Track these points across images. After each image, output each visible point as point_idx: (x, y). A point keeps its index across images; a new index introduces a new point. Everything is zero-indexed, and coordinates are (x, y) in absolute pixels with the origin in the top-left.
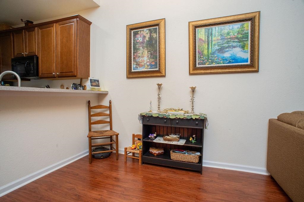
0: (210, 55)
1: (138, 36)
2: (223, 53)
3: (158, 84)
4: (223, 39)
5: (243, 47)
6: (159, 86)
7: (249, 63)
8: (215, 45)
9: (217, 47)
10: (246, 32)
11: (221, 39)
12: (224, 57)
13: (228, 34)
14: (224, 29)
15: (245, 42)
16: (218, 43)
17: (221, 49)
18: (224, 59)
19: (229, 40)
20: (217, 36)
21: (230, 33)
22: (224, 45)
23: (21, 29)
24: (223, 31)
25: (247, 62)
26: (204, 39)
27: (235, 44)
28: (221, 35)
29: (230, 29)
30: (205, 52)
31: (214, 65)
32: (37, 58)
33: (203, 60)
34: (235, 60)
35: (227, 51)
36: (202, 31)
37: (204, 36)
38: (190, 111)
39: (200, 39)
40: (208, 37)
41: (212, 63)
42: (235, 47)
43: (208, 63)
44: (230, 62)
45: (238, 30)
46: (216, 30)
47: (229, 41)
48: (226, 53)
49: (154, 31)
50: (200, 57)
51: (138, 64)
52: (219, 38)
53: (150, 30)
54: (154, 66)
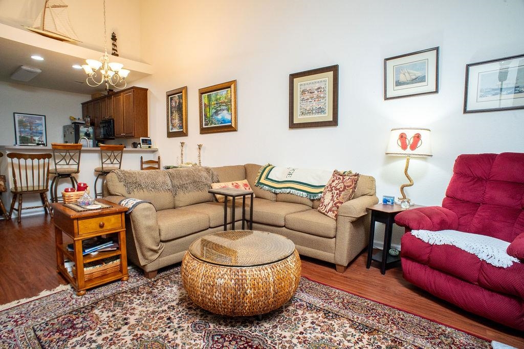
0: (211, 117)
1: (173, 101)
2: (217, 115)
3: (181, 143)
4: (217, 103)
5: (228, 110)
8: (213, 109)
9: (214, 111)
12: (218, 119)
13: (220, 99)
15: (229, 106)
16: (214, 107)
17: (216, 112)
18: (218, 121)
19: (221, 104)
22: (218, 109)
23: (105, 97)
24: (217, 97)
26: (207, 103)
27: (224, 107)
28: (216, 100)
29: (221, 95)
30: (208, 115)
31: (213, 126)
32: (113, 121)
33: (207, 122)
34: (224, 121)
36: (206, 97)
37: (207, 101)
38: (198, 164)
39: (205, 104)
40: (209, 102)
41: (212, 123)
42: (223, 110)
43: (210, 124)
44: (221, 123)
46: (213, 95)
48: (219, 115)
49: (180, 97)
50: (205, 119)
51: (173, 126)
52: (215, 102)
53: (179, 96)
54: (181, 127)
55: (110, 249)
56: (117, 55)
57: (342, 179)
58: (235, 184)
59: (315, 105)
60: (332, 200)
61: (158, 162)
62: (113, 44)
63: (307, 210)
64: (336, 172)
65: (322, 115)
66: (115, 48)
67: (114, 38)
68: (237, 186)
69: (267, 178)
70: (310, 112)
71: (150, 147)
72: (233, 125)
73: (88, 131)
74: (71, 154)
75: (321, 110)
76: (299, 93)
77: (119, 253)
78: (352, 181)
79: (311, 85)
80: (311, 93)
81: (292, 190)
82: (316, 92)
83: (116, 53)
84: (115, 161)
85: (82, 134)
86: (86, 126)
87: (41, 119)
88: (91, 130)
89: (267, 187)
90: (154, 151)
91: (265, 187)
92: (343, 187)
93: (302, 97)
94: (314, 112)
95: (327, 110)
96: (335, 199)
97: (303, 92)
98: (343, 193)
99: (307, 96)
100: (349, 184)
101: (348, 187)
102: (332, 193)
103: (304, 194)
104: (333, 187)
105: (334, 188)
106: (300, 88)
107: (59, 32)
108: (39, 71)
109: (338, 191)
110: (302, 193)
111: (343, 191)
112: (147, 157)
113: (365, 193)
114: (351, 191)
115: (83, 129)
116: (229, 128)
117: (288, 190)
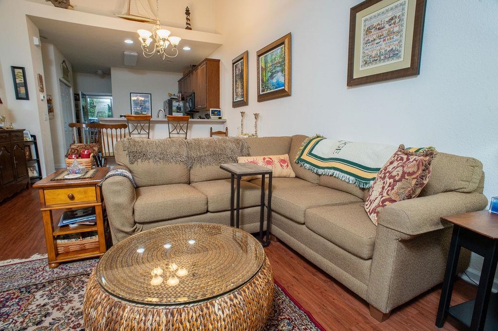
0: (267, 82)
1: (237, 69)
3: (242, 112)
5: (282, 71)
8: (269, 71)
9: (270, 74)
12: (274, 82)
13: (275, 59)
15: (283, 66)
18: (274, 85)
20: (269, 62)
22: (273, 71)
23: (190, 72)
24: (272, 57)
27: (278, 69)
28: (272, 61)
29: (276, 54)
30: (265, 80)
32: (194, 94)
34: (278, 85)
36: (263, 58)
39: (262, 68)
40: (265, 64)
41: (268, 89)
42: (278, 72)
44: (276, 88)
46: (269, 56)
47: (275, 67)
48: (274, 79)
49: (242, 65)
50: (262, 85)
51: (237, 95)
52: (271, 64)
53: (241, 62)
54: (243, 96)
55: (88, 223)
56: (190, 29)
57: (405, 160)
58: (267, 159)
59: (384, 46)
60: (381, 194)
61: (226, 134)
62: (187, 19)
63: (352, 203)
64: (402, 148)
65: (395, 61)
66: (189, 22)
67: (188, 12)
68: (269, 162)
69: (310, 154)
70: (376, 59)
71: (220, 118)
72: (286, 90)
73: (179, 105)
74: (142, 125)
75: (393, 54)
76: (363, 33)
77: (94, 229)
78: (418, 165)
79: (380, 17)
80: (379, 29)
81: (336, 172)
82: (387, 26)
83: (189, 26)
84: (181, 132)
85: (174, 108)
86: (177, 100)
87: (148, 97)
88: (181, 104)
89: (308, 166)
90: (223, 122)
91: (306, 164)
92: (400, 173)
93: (367, 39)
94: (382, 57)
95: (403, 51)
96: (385, 194)
97: (368, 31)
98: (399, 184)
99: (374, 34)
100: (411, 170)
101: (410, 174)
102: (384, 183)
103: (352, 178)
104: (389, 172)
105: (388, 174)
106: (365, 26)
107: (141, 15)
108: (136, 54)
109: (392, 180)
110: (348, 176)
111: (398, 181)
112: (217, 128)
113: (453, 188)
114: (414, 182)
115: (175, 104)
116: (282, 93)
117: (331, 172)
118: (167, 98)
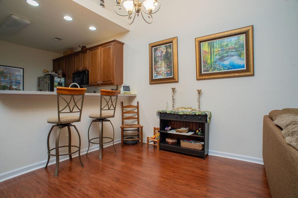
0: (213, 64)
1: (158, 51)
2: (223, 61)
4: (223, 50)
5: (240, 56)
6: (173, 90)
7: (245, 68)
8: (216, 55)
9: (218, 57)
10: (242, 43)
11: (221, 50)
12: (224, 65)
13: (227, 45)
14: (224, 42)
15: (242, 51)
16: (219, 53)
17: (221, 58)
18: (224, 66)
19: (228, 50)
20: (218, 48)
21: (229, 44)
22: (224, 55)
24: (223, 44)
25: (244, 67)
26: (207, 51)
27: (233, 53)
28: (222, 47)
29: (228, 42)
30: (209, 61)
31: (216, 71)
32: (88, 71)
33: (207, 68)
34: (234, 66)
35: (227, 60)
36: (206, 44)
37: (207, 48)
39: (205, 52)
40: (211, 49)
41: (214, 69)
42: (233, 56)
43: (211, 70)
45: (235, 42)
46: (216, 43)
47: (227, 52)
48: (226, 61)
49: (169, 47)
50: (204, 66)
51: (158, 73)
52: (220, 49)
53: (166, 46)
54: (169, 74)
61: (137, 107)
85: (56, 84)
86: (59, 77)
87: (19, 71)
115: (57, 80)
118: (42, 74)
